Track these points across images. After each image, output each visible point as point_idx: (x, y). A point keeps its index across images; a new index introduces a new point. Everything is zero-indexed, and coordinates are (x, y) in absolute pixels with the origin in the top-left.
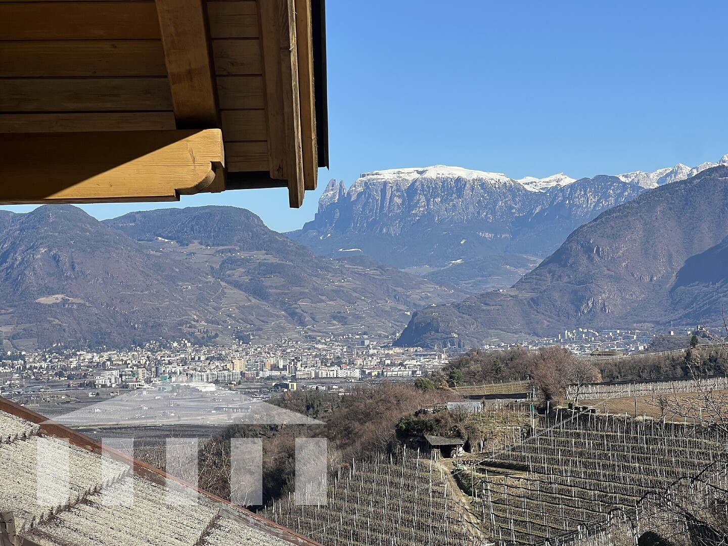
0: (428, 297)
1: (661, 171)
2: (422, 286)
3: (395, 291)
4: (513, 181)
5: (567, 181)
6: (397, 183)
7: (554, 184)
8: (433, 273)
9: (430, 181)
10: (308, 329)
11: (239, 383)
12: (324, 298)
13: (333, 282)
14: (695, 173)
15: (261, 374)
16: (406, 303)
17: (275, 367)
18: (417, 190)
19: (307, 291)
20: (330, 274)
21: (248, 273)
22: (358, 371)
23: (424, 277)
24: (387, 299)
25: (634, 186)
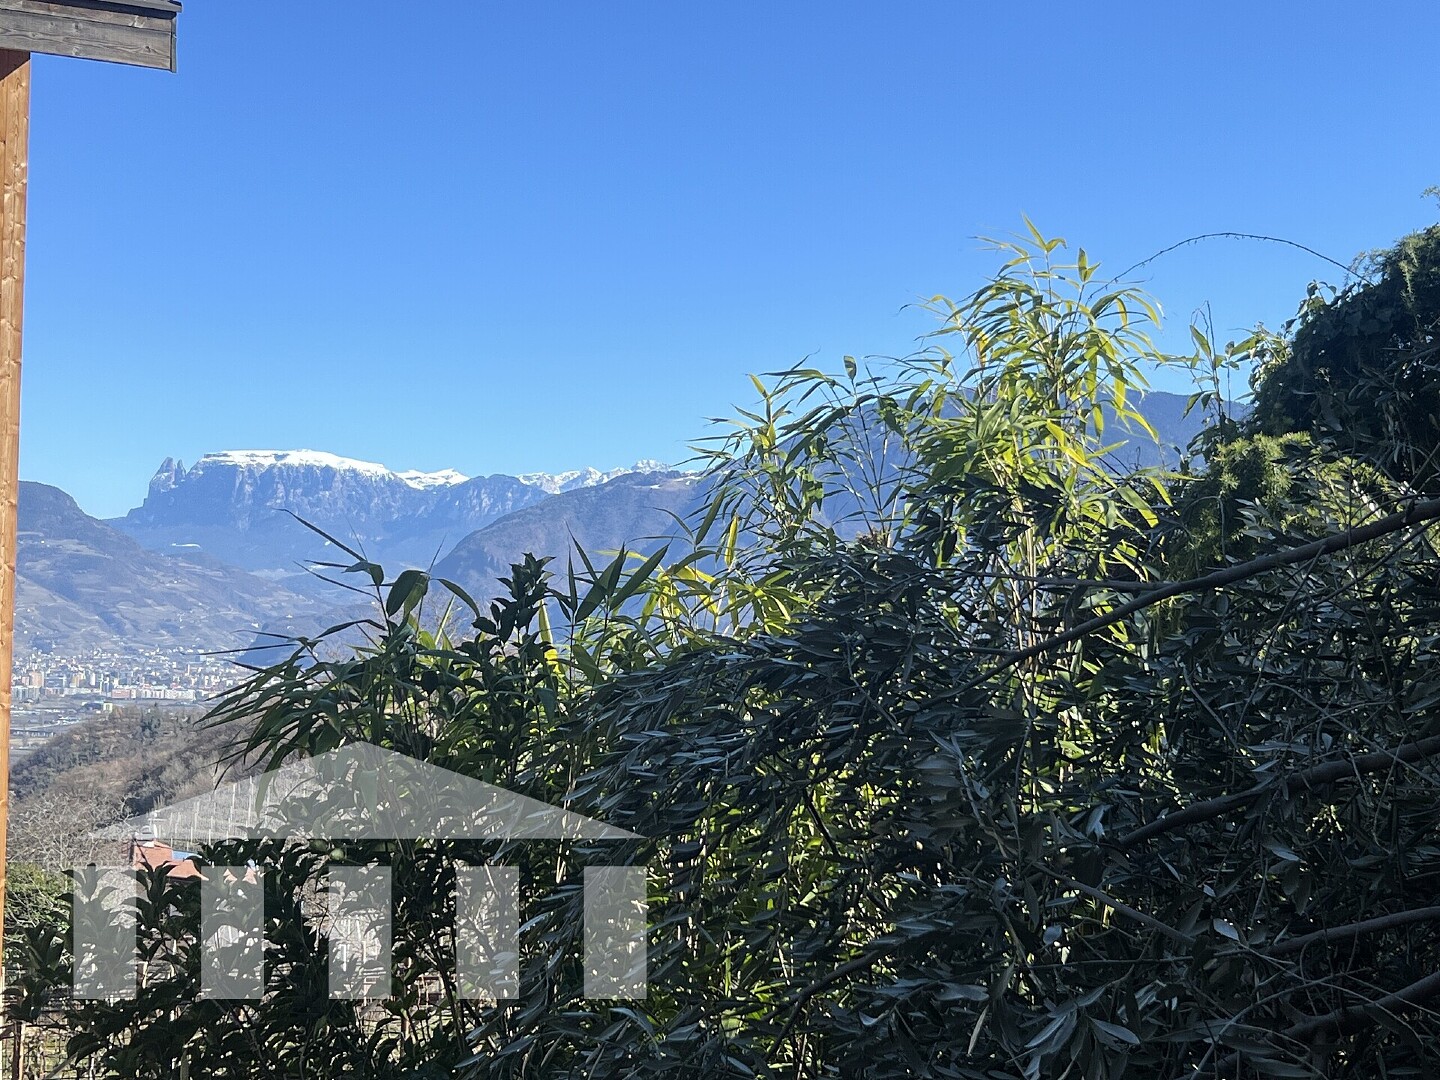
0: (281, 608)
1: (568, 474)
2: (274, 594)
3: (241, 597)
4: (393, 474)
5: (458, 479)
6: (250, 469)
7: (441, 481)
8: (289, 579)
9: (289, 467)
10: (128, 639)
11: (38, 701)
12: (150, 601)
13: (163, 583)
14: (606, 480)
15: (66, 691)
16: (253, 612)
17: (86, 684)
18: (274, 478)
19: (130, 592)
20: (162, 573)
21: (54, 567)
22: (191, 692)
23: (277, 582)
24: (230, 606)
25: (536, 490)
